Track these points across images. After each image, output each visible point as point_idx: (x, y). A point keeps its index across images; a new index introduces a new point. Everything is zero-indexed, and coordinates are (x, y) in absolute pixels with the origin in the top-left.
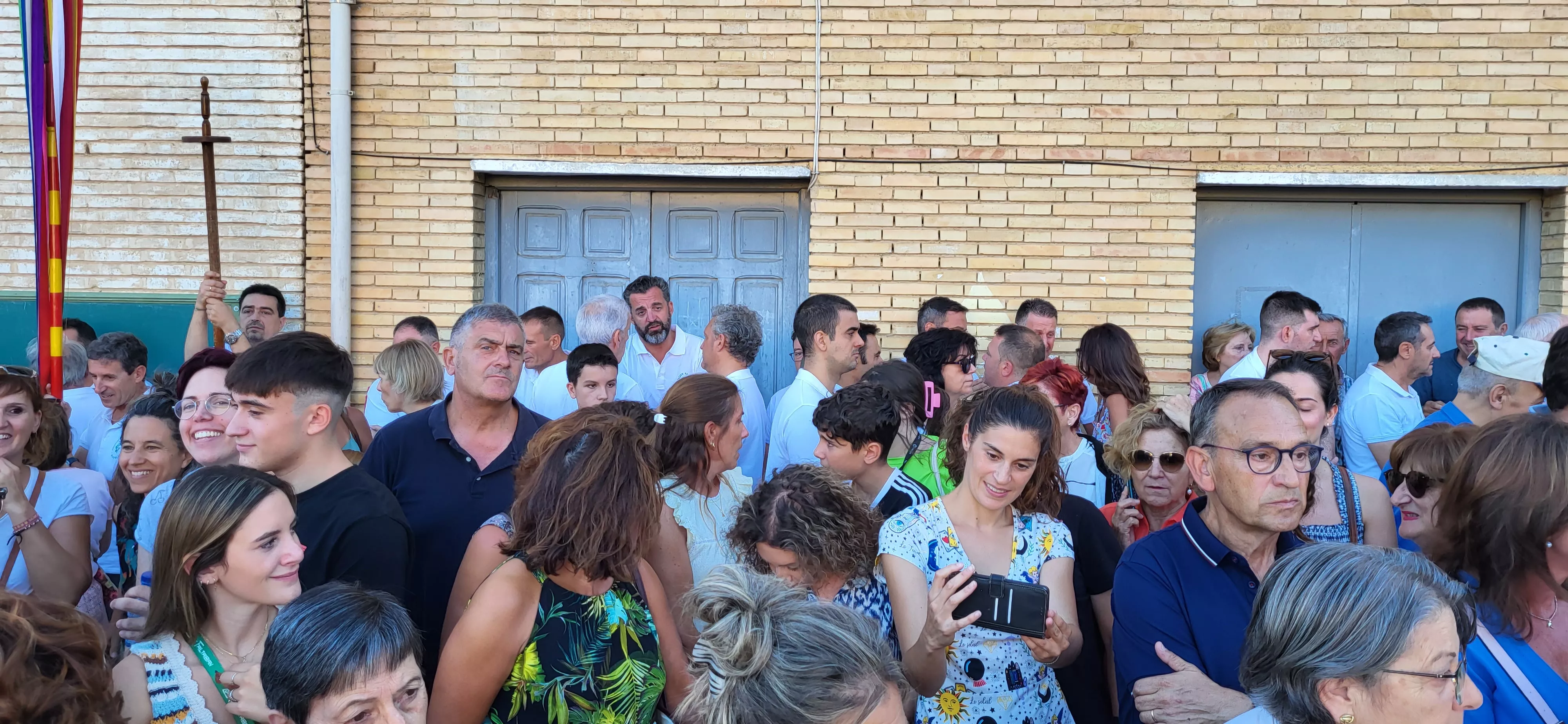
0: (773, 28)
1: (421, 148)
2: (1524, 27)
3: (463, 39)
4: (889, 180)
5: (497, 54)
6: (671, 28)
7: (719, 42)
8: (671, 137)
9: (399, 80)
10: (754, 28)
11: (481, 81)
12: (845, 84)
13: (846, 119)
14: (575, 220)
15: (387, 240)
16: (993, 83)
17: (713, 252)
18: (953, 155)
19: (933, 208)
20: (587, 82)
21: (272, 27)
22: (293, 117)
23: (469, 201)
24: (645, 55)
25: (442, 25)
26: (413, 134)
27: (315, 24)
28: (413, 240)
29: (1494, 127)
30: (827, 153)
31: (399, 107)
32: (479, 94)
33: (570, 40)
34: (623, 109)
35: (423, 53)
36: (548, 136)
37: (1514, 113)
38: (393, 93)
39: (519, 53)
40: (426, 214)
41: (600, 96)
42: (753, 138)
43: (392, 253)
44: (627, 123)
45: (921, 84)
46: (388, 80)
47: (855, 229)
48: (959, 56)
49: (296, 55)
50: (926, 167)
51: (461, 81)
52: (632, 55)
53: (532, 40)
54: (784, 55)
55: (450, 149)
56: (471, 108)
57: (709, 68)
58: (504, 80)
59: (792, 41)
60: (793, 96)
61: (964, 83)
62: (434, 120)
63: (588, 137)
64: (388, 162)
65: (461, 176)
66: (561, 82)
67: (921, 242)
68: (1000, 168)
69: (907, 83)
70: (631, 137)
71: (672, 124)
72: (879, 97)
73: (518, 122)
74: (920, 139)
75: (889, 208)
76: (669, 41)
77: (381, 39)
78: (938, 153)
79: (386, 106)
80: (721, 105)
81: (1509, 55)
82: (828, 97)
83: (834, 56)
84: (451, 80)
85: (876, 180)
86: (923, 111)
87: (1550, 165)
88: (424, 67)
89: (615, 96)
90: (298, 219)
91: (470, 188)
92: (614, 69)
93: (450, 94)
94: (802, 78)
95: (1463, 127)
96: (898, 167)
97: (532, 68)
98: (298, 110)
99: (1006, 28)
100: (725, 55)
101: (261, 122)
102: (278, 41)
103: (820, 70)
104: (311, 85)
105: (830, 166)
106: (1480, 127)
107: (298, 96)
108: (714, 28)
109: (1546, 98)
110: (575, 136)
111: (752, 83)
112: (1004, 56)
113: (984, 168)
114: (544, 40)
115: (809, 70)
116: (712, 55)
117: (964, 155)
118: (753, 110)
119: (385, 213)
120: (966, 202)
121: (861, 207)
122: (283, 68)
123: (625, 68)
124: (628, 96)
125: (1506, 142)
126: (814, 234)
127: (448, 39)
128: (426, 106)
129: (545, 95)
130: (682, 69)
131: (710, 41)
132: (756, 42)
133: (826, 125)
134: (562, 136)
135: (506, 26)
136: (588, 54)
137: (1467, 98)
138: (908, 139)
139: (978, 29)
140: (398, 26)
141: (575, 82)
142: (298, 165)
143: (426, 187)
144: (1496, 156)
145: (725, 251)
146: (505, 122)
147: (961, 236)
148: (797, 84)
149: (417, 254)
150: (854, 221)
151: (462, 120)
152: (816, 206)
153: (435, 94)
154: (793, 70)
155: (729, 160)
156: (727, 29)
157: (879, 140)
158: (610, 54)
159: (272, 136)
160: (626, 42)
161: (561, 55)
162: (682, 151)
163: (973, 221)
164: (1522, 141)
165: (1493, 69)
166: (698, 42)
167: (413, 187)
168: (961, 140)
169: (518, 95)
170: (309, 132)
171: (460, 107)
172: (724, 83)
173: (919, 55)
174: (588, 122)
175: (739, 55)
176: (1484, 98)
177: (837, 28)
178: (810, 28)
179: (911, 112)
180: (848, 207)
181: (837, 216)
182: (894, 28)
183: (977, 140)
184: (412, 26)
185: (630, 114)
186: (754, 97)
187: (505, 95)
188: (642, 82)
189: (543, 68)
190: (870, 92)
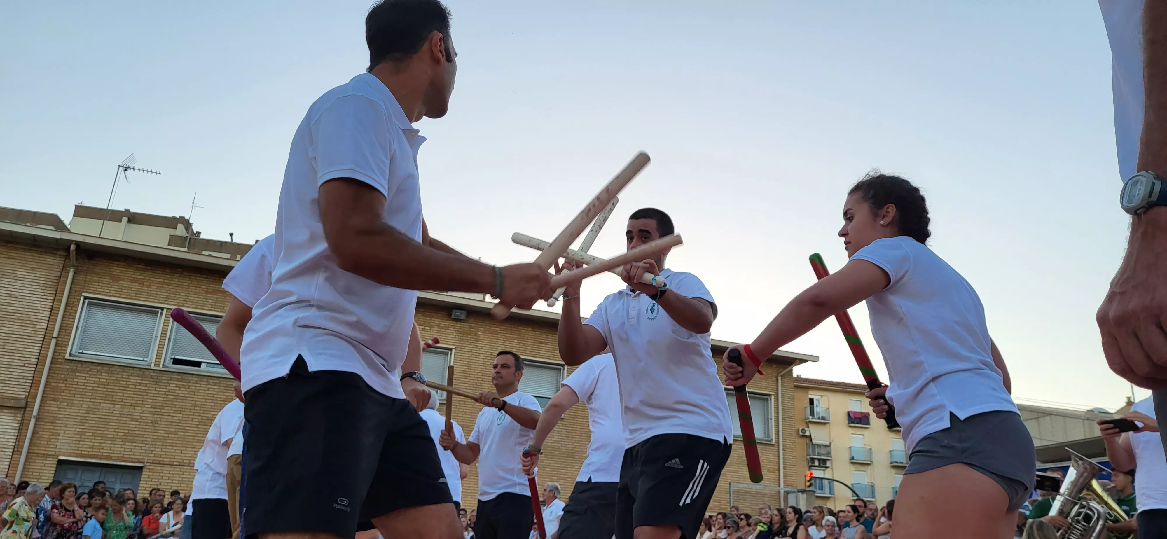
0: (141, 433)
1: (46, 452)
3: (63, 428)
4: (162, 468)
5: (71, 432)
6: (116, 430)
7: (128, 435)
8: (111, 455)
9: (44, 436)
10: (137, 432)
11: (66, 438)
12: (156, 446)
13: (154, 454)
14: (80, 472)
15: (31, 473)
16: (190, 449)
17: (115, 482)
18: (178, 464)
19: (172, 475)
20: (93, 441)
21: (13, 421)
22: (13, 442)
23: (55, 466)
24: (109, 436)
25: (58, 425)
26: (44, 449)
27: (25, 422)
28: (38, 474)
30: (149, 461)
31: (42, 442)
32: (64, 441)
33: (91, 431)
34: (100, 447)
35: (52, 431)
36: (80, 452)
38: (41, 439)
39: (77, 433)
40: (42, 468)
41: (95, 444)
42: (131, 456)
43: (31, 477)
44: (101, 451)
45: (174, 448)
46: (40, 436)
47: (152, 479)
48: (184, 443)
49: (18, 428)
50: (172, 466)
51: (60, 438)
52: (105, 436)
53: (81, 430)
54: (143, 439)
55: (53, 453)
56: (61, 444)
57: (124, 440)
58: (71, 439)
59: (145, 436)
60: (143, 448)
61: (184, 449)
62: (50, 446)
63: (90, 453)
64: (36, 455)
65: (54, 460)
66: (86, 440)
67: (168, 483)
68: (189, 468)
69: (171, 447)
70: (101, 454)
71: (112, 452)
72: (164, 450)
73: (72, 448)
74: (171, 460)
75: (162, 475)
76: (115, 433)
77: (42, 426)
78: (175, 463)
79: (39, 442)
80: (125, 448)
82: (151, 449)
83: (155, 440)
84: (57, 437)
85: (159, 468)
86: (173, 454)
88: (51, 434)
89: (99, 444)
90: (7, 467)
91: (56, 463)
92: (100, 438)
93: (56, 440)
94: (146, 444)
96: (165, 466)
97: (79, 436)
98: (14, 441)
99: (196, 438)
100: (128, 438)
101: (4, 443)
102: (14, 425)
103: (151, 443)
104: (20, 436)
105: (149, 464)
107: (15, 437)
108: (127, 431)
110: (87, 453)
111: (134, 444)
112: (194, 444)
113: (185, 467)
114: (83, 430)
115: (148, 443)
116: (125, 437)
117: (181, 464)
118: (133, 450)
119: (32, 467)
120: (180, 475)
121: (155, 474)
122: (13, 431)
123: (103, 438)
124: (102, 445)
126: (142, 479)
127: (59, 428)
128: (49, 443)
129: (81, 443)
130: (117, 440)
131: (125, 435)
132: (136, 435)
133: (150, 455)
134: (83, 452)
135: (75, 426)
136: (94, 435)
138: (169, 460)
139: (190, 437)
140: (47, 424)
141: (89, 440)
142: (11, 454)
143: (45, 462)
145: (118, 482)
146: (69, 448)
147: (177, 482)
148: (144, 445)
149: (38, 477)
150: (152, 477)
151: (58, 447)
152: (144, 473)
153: (52, 440)
154: (144, 442)
155: (124, 461)
156: (130, 432)
157: (162, 459)
158: (100, 435)
159: (6, 446)
160: (104, 433)
161: (87, 434)
162: (113, 458)
163: (181, 479)
166: (122, 434)
167: (41, 461)
168: (181, 461)
169: (74, 442)
170: (16, 446)
171: (58, 444)
172: (127, 444)
173: (174, 442)
174: (91, 450)
175: (132, 438)
177: (157, 434)
178: (150, 434)
179: (171, 454)
180: (152, 474)
181: (148, 475)
182: (170, 435)
183: (185, 461)
184: (50, 424)
185: (102, 449)
186: (134, 447)
187: (71, 442)
188: (106, 442)
189: (82, 437)
190: (162, 449)
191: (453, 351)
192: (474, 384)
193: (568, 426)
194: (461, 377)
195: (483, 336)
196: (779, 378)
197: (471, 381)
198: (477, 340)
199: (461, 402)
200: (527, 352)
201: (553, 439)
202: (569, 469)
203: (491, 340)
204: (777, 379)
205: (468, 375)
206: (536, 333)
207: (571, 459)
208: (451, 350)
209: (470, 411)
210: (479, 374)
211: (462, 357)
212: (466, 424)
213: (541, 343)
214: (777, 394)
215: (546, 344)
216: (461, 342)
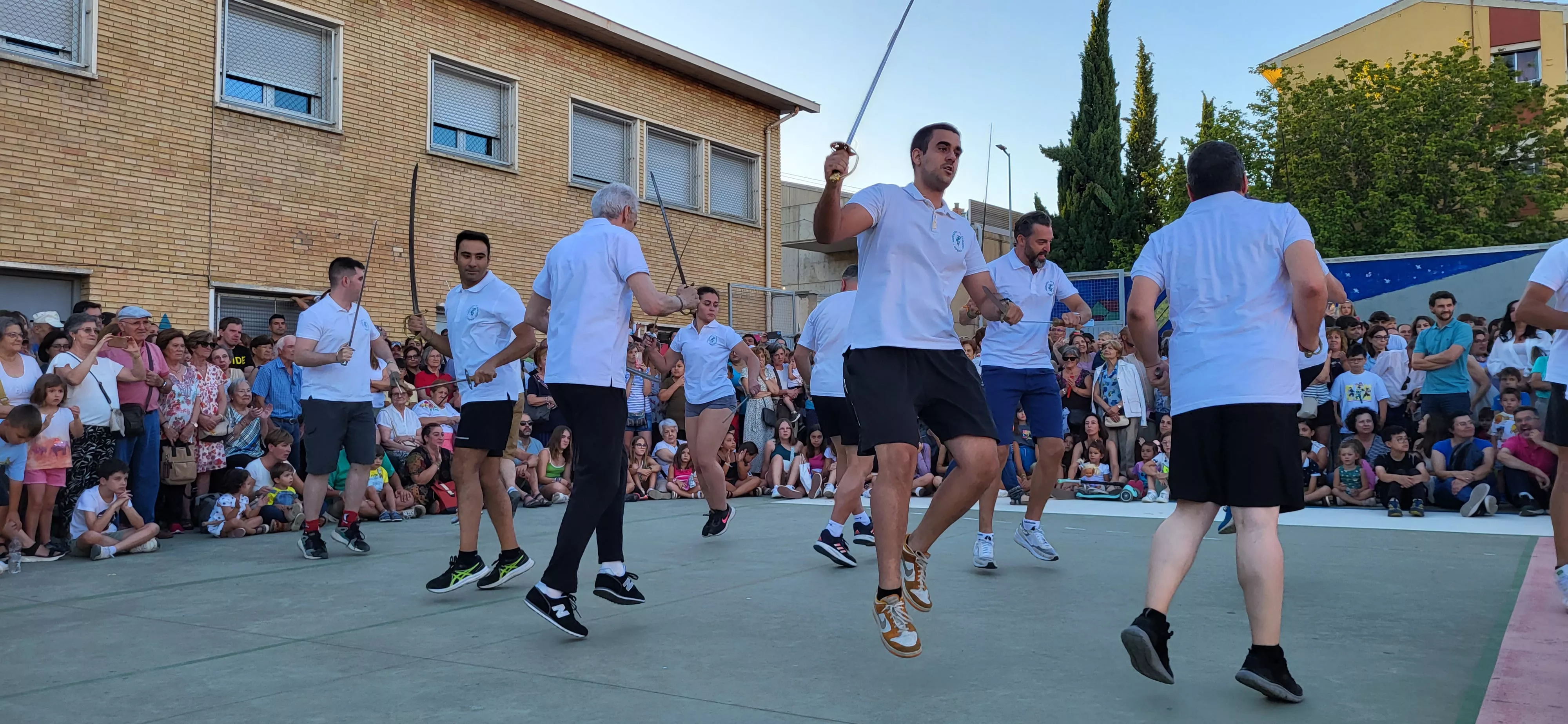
2: (71, 205)
29: (58, 246)
37: (67, 241)
81: (64, 216)
87: (83, 264)
95: (45, 245)
106: (52, 245)
109: (81, 236)
125: (64, 253)
137: (46, 232)
144: (59, 259)
164: (71, 254)
165: (57, 221)
176: (54, 233)
191: (341, 29)
192: (381, 99)
193: (524, 187)
194: (357, 83)
195: (388, 9)
196: (769, 132)
197: (374, 93)
198: (380, 15)
199: (360, 133)
200: (459, 50)
201: (504, 209)
202: (527, 259)
203: (402, 18)
204: (765, 134)
205: (369, 82)
206: (471, 15)
207: (530, 243)
208: (338, 26)
209: (377, 151)
210: (386, 82)
211: (357, 45)
212: (372, 174)
213: (479, 36)
214: (765, 155)
215: (487, 38)
216: (353, 15)
